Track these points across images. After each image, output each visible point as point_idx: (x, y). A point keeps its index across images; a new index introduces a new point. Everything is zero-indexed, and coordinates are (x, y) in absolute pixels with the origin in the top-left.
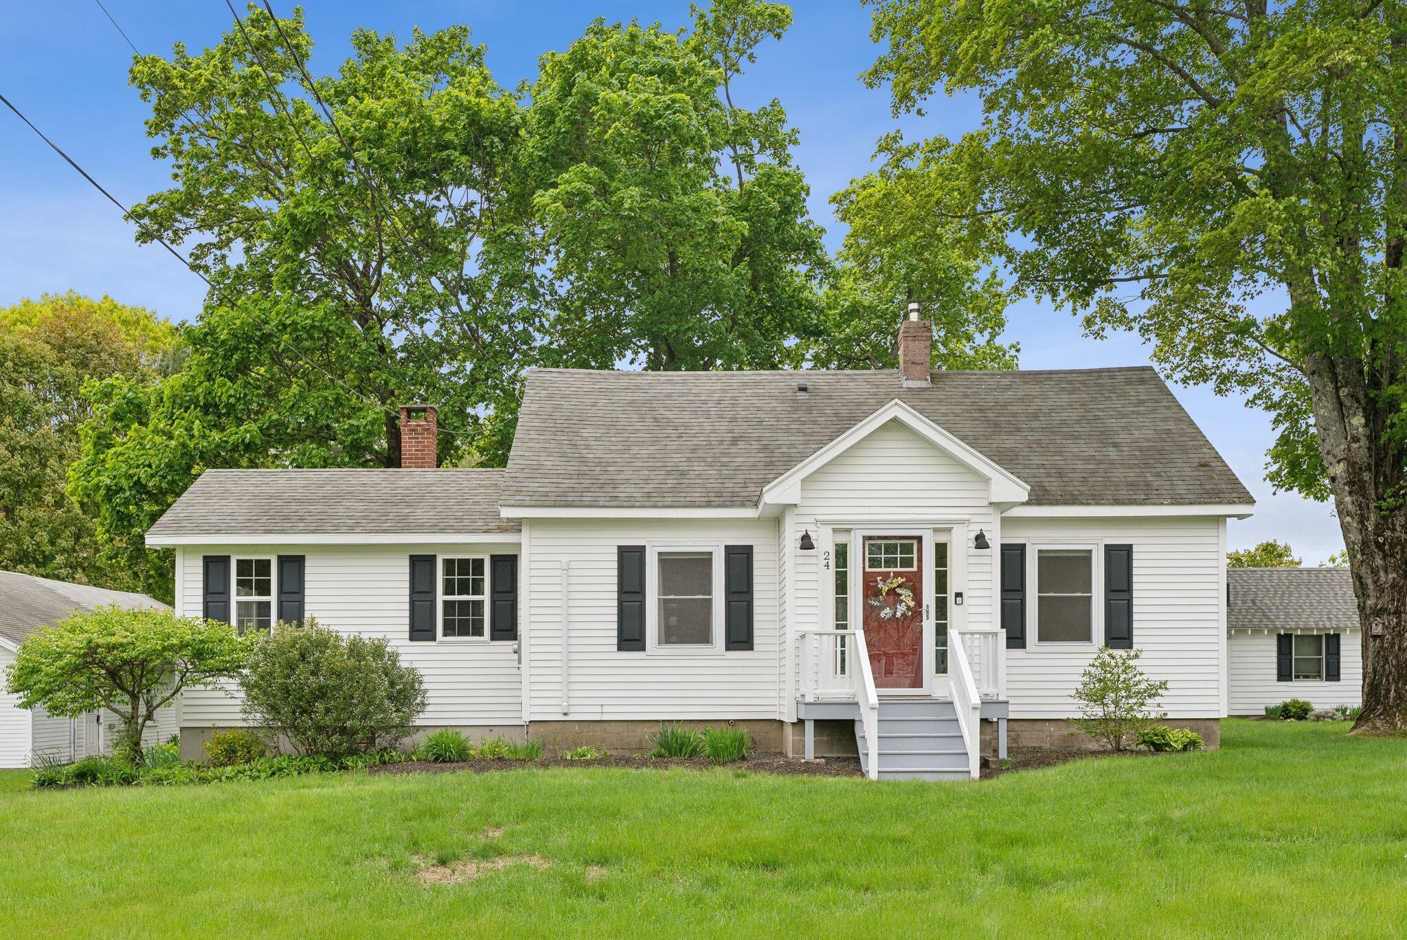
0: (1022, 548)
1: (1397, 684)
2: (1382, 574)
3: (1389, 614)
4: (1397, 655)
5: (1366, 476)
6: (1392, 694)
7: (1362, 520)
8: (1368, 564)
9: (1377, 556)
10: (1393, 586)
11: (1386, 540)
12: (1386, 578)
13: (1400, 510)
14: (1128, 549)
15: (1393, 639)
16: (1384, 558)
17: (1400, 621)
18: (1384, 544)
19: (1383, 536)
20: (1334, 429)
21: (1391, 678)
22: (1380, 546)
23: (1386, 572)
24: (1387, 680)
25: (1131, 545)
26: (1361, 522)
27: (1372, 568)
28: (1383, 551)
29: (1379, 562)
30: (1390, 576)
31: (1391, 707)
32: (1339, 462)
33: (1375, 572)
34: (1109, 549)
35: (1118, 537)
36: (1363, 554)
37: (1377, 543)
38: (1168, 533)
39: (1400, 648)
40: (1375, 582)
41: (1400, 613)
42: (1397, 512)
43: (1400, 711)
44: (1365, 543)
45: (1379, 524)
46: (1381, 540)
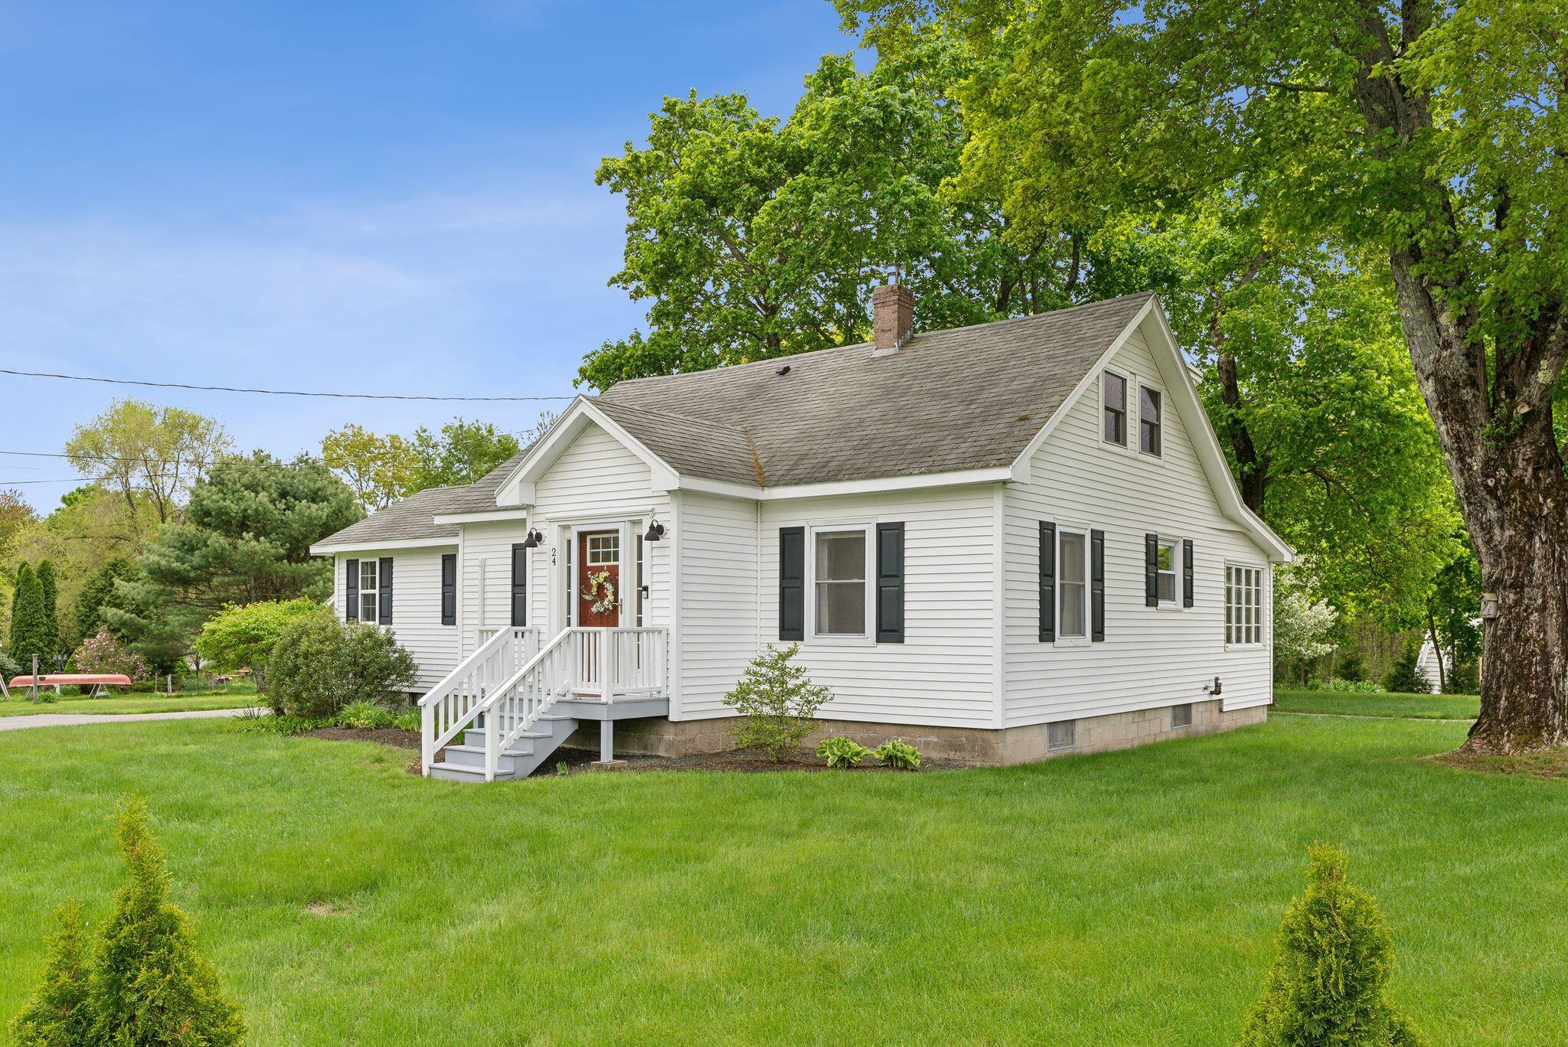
0: (799, 532)
1: (1511, 687)
2: (1497, 531)
3: (1504, 588)
4: (1513, 647)
5: (1467, 394)
6: (1503, 703)
7: (1462, 456)
8: (1476, 517)
9: (1489, 506)
10: (1509, 549)
11: (1498, 481)
12: (1502, 537)
13: (1522, 437)
14: (900, 526)
15: (1508, 623)
16: (1500, 507)
17: (1522, 598)
18: (1496, 487)
19: (1494, 476)
20: (1420, 333)
21: (1502, 679)
22: (1491, 491)
23: (1502, 527)
24: (1498, 683)
25: (903, 523)
26: (1461, 459)
27: (1481, 523)
28: (1496, 497)
29: (1493, 514)
30: (1507, 533)
31: (1500, 722)
32: (1427, 379)
33: (1487, 528)
34: (881, 528)
35: (889, 514)
36: (1469, 504)
37: (1486, 486)
38: (939, 506)
39: (1518, 637)
40: (1488, 542)
41: (1523, 586)
42: (1518, 441)
43: (1511, 730)
44: (1470, 489)
45: (1490, 459)
46: (1491, 483)
